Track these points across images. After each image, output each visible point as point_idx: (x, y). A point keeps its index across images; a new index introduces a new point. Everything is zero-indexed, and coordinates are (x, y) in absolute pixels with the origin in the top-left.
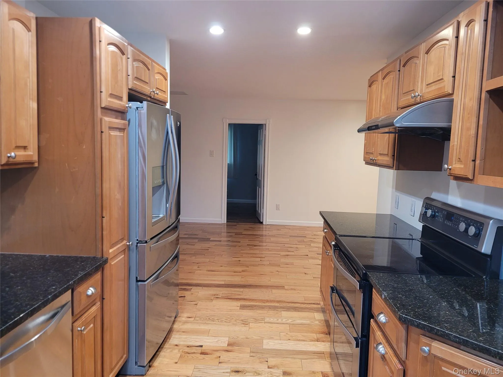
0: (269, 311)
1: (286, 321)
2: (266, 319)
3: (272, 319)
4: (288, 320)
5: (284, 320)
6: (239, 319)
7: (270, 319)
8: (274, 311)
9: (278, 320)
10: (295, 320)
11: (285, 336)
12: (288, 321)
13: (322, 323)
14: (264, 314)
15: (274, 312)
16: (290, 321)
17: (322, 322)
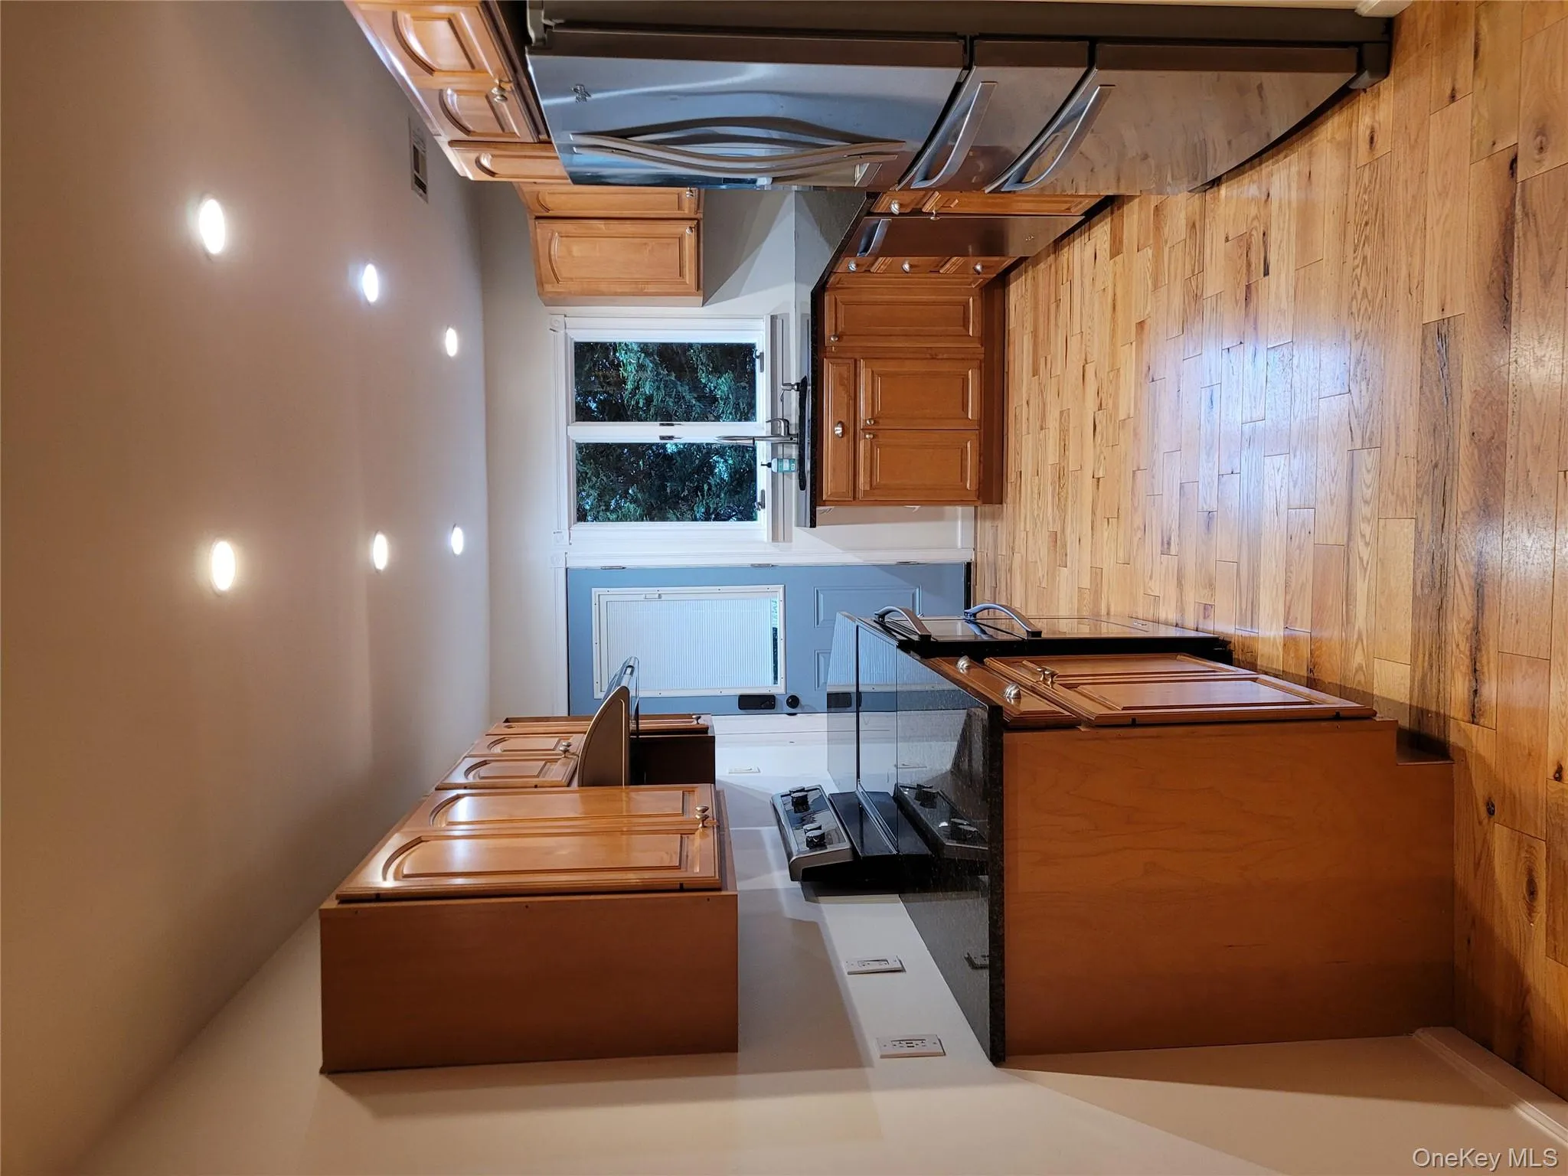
0: (1412, 462)
1: (1363, 536)
2: (1369, 453)
3: (1368, 478)
4: (1367, 544)
5: (1366, 529)
6: (1369, 344)
7: (1368, 471)
8: (1418, 486)
9: (1366, 502)
10: (1366, 570)
11: (1303, 525)
12: (1361, 544)
13: (1357, 679)
14: (1397, 445)
15: (1409, 487)
16: (1365, 553)
17: (1361, 677)
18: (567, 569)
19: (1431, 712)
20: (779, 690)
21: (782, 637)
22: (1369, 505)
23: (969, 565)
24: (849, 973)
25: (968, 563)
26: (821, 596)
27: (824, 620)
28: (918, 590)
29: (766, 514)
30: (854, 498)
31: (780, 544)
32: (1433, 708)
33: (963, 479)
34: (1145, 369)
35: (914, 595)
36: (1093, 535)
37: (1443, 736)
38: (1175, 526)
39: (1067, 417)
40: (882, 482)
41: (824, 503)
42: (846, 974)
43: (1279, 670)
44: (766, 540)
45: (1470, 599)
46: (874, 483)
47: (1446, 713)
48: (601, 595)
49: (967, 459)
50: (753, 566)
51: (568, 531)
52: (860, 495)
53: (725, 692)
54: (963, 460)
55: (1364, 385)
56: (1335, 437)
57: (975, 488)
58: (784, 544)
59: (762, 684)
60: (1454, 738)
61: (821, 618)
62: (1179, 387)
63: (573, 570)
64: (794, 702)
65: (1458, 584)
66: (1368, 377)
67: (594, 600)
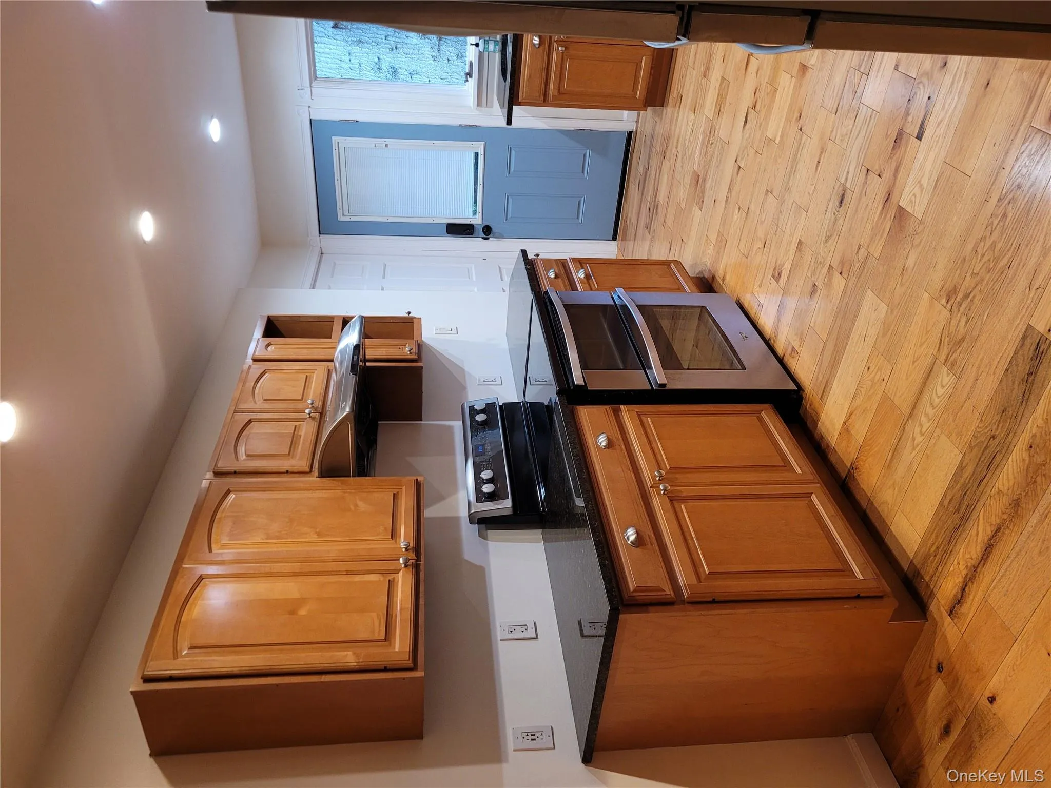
1: (921, 425)
2: (948, 374)
3: (940, 391)
4: (922, 433)
5: (925, 423)
7: (942, 386)
9: (932, 405)
10: (914, 448)
12: (917, 428)
18: (311, 120)
19: (924, 580)
20: (477, 220)
21: (481, 183)
22: (933, 409)
23: (630, 133)
24: (501, 640)
25: (629, 132)
26: (513, 152)
27: (514, 171)
28: (588, 151)
29: (473, 83)
30: (544, 101)
31: (483, 108)
32: (927, 579)
33: (635, 89)
34: (797, 115)
35: (585, 155)
36: (725, 207)
37: (927, 600)
38: (787, 266)
39: (726, 87)
40: (568, 89)
41: (519, 104)
42: (499, 640)
43: (832, 446)
44: (472, 105)
45: (979, 548)
46: (562, 90)
47: (934, 590)
48: (340, 142)
49: (640, 73)
50: (461, 126)
51: (309, 89)
52: (550, 99)
53: (437, 221)
54: (637, 71)
55: (964, 319)
56: (926, 334)
57: (642, 98)
58: (486, 109)
59: (466, 215)
60: (933, 608)
61: (512, 170)
62: (820, 159)
63: (314, 120)
64: (487, 231)
65: (975, 526)
66: (969, 316)
67: (335, 146)
